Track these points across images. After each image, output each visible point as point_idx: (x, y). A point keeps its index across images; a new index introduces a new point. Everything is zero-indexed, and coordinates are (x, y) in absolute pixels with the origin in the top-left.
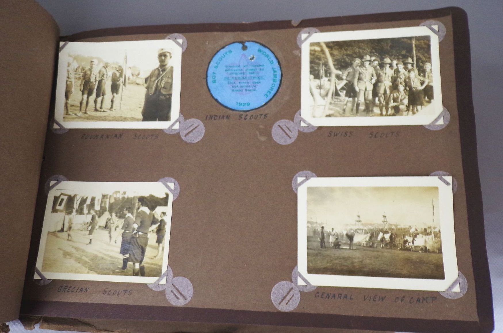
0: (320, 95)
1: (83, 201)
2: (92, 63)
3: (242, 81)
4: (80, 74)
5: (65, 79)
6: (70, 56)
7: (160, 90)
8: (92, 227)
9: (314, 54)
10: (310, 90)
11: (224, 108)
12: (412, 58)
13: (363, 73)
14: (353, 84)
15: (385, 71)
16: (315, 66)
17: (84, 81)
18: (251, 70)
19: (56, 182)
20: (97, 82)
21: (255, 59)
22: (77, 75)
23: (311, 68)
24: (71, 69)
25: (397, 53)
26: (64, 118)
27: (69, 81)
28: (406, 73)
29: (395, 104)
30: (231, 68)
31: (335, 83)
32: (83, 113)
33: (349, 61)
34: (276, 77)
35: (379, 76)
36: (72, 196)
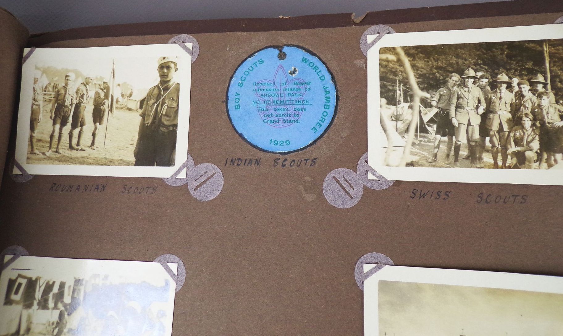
0: (397, 131)
1: (49, 287)
2: (68, 78)
3: (278, 107)
4: (50, 95)
5: (30, 101)
6: (37, 68)
7: (160, 119)
8: (59, 330)
9: (386, 66)
10: (381, 122)
11: (252, 148)
12: (544, 74)
13: (464, 96)
14: (448, 114)
15: (499, 95)
16: (388, 83)
17: (56, 104)
18: (291, 89)
19: (12, 256)
20: (74, 106)
21: (297, 73)
22: (47, 95)
23: (382, 86)
24: (38, 87)
25: (520, 66)
26: (28, 158)
27: (35, 105)
28: (534, 98)
29: (518, 149)
30: (262, 87)
31: (420, 111)
32: (53, 152)
33: (441, 78)
34: (329, 101)
35: (489, 102)
36: (34, 279)
